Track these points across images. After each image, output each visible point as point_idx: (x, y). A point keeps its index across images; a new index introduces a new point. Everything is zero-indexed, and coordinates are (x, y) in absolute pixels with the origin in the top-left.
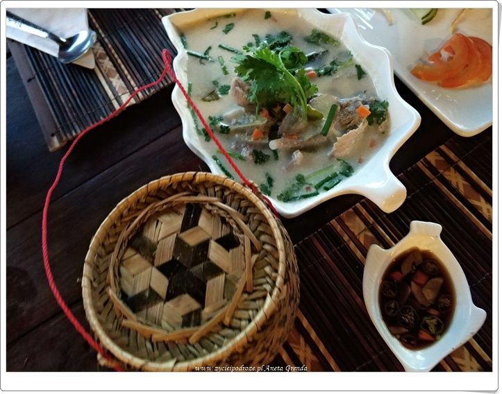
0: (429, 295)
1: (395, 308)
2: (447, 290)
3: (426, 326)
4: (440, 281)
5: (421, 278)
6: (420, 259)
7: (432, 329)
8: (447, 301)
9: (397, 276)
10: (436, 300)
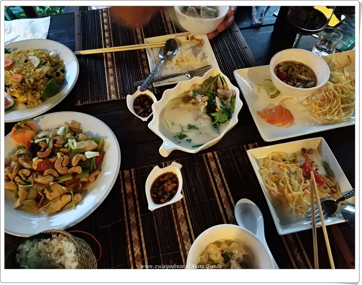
0: (170, 188)
1: (156, 190)
2: (176, 188)
3: (164, 197)
4: (175, 185)
5: (170, 182)
6: (172, 176)
7: (166, 199)
8: (175, 191)
9: (162, 180)
10: (171, 191)
